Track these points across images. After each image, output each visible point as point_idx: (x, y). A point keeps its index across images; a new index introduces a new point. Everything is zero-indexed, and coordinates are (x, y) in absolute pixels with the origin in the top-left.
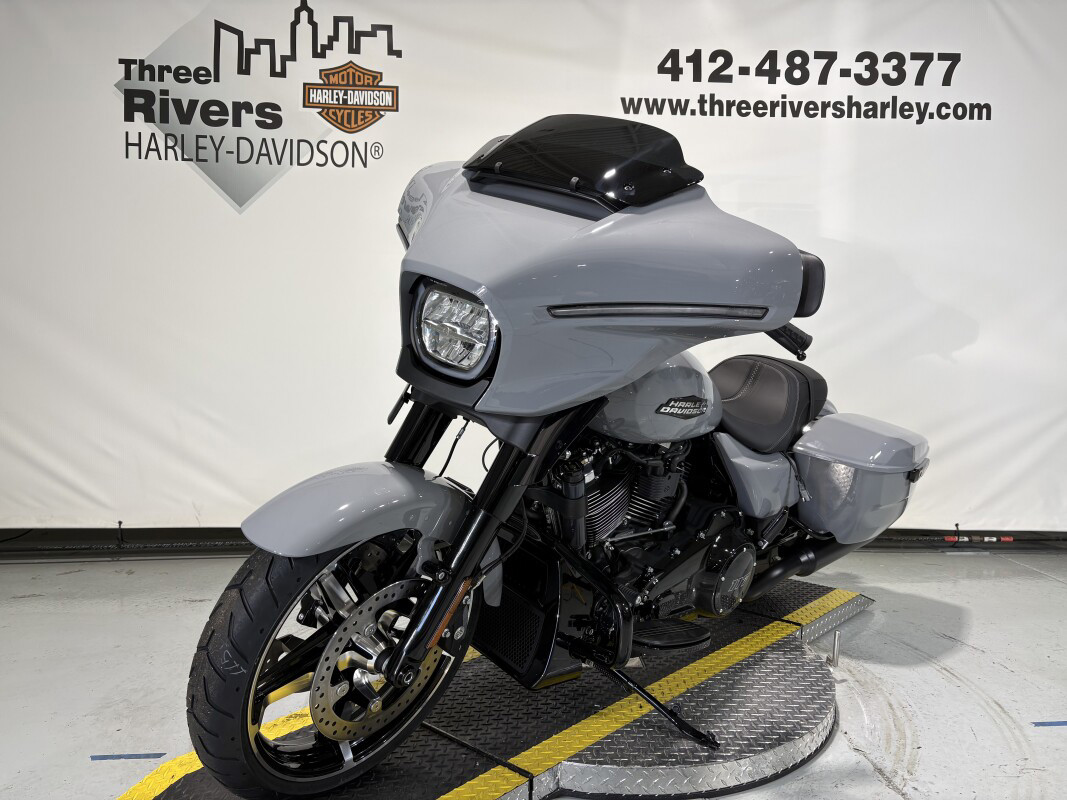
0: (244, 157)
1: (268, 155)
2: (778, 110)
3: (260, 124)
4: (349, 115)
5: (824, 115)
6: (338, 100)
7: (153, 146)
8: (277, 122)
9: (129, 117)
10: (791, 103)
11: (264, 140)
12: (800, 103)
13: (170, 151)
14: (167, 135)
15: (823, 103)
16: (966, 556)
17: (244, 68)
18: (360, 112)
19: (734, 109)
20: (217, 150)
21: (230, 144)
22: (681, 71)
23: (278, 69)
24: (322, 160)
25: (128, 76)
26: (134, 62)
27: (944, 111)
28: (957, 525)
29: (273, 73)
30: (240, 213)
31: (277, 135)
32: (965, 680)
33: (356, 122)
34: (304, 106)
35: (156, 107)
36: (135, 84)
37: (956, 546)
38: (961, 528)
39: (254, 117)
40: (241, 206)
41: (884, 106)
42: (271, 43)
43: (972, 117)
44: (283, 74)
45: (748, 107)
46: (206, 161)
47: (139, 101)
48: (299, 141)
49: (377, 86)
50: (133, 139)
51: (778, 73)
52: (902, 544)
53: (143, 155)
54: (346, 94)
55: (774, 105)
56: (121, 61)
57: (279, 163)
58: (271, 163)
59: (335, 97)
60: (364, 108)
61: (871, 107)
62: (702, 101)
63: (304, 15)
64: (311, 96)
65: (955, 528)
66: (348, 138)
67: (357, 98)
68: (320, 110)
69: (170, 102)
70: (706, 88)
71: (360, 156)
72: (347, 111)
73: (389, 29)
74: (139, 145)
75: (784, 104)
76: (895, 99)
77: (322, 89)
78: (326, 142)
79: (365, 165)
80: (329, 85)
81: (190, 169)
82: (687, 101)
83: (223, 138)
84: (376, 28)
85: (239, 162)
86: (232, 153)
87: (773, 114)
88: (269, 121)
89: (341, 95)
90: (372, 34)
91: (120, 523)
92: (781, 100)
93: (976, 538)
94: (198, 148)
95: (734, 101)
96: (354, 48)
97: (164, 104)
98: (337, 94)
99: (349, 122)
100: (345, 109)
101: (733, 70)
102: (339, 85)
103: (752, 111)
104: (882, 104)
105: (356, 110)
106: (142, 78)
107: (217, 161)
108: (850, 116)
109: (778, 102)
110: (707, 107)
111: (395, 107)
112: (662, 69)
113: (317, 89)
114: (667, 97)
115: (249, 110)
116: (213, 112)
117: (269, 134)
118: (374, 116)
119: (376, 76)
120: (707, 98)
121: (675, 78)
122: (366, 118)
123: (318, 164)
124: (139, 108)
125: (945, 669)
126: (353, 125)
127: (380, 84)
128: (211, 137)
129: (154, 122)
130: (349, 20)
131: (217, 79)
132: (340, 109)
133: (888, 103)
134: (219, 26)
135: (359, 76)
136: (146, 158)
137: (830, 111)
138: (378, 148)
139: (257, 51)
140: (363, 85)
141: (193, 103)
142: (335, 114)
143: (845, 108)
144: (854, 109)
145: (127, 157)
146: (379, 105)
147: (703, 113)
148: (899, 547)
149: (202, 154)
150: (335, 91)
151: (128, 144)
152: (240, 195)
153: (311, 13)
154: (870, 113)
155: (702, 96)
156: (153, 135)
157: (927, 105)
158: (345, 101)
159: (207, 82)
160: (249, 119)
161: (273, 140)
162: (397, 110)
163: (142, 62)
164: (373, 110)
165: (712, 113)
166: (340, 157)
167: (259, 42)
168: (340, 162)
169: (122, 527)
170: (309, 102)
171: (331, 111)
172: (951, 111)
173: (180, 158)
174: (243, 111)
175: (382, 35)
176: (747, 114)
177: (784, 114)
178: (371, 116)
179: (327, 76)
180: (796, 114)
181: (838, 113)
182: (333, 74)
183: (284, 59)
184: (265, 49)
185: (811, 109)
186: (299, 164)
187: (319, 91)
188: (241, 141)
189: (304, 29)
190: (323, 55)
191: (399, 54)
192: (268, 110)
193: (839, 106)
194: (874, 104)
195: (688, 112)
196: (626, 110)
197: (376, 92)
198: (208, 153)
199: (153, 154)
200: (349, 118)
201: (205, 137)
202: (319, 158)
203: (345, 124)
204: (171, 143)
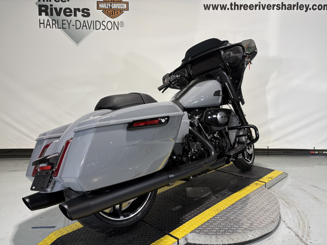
0: (78, 26)
1: (86, 26)
2: (258, 7)
3: (83, 16)
4: (112, 12)
5: (273, 9)
7: (48, 24)
8: (89, 15)
9: (40, 14)
10: (262, 5)
11: (84, 21)
12: (265, 5)
13: (54, 25)
14: (53, 20)
15: (273, 5)
16: (317, 158)
18: (116, 11)
19: (242, 7)
20: (69, 25)
21: (73, 23)
24: (104, 28)
25: (39, 0)
27: (315, 7)
28: (314, 148)
30: (77, 46)
31: (89, 19)
32: (323, 202)
33: (115, 14)
34: (97, 9)
35: (49, 11)
36: (42, 3)
37: (314, 155)
38: (315, 149)
39: (81, 13)
40: (77, 44)
41: (294, 6)
43: (324, 9)
45: (247, 7)
46: (66, 28)
47: (43, 8)
48: (96, 21)
49: (122, 2)
50: (42, 22)
52: (296, 154)
54: (111, 5)
55: (256, 6)
57: (90, 29)
58: (87, 29)
59: (108, 6)
60: (117, 9)
61: (289, 6)
62: (231, 5)
64: (100, 5)
65: (313, 149)
66: (112, 20)
67: (115, 6)
68: (102, 10)
69: (53, 9)
71: (116, 26)
72: (111, 11)
74: (44, 23)
76: (298, 3)
77: (103, 3)
78: (105, 21)
79: (118, 29)
80: (105, 2)
81: (60, 31)
82: (226, 5)
83: (71, 20)
85: (76, 29)
86: (74, 25)
87: (256, 9)
88: (86, 15)
89: (109, 5)
92: (259, 4)
93: (321, 152)
94: (63, 24)
95: (242, 5)
97: (51, 9)
98: (108, 5)
99: (112, 15)
100: (111, 10)
102: (109, 2)
103: (248, 8)
104: (293, 5)
105: (115, 10)
106: (44, 1)
107: (69, 28)
108: (282, 9)
109: (258, 5)
110: (233, 7)
111: (127, 9)
113: (101, 3)
114: (219, 4)
115: (79, 11)
116: (68, 12)
117: (86, 19)
118: (121, 12)
120: (233, 4)
122: (118, 13)
123: (102, 29)
124: (43, 11)
125: (315, 198)
126: (114, 16)
128: (67, 20)
129: (48, 15)
131: (68, 0)
132: (109, 10)
133: (296, 5)
136: (46, 28)
137: (275, 7)
138: (122, 23)
140: (117, 2)
141: (61, 9)
142: (107, 12)
143: (281, 6)
144: (284, 7)
145: (40, 28)
146: (122, 9)
147: (232, 9)
148: (294, 155)
149: (64, 26)
150: (107, 4)
151: (40, 23)
152: (77, 40)
154: (289, 8)
155: (231, 3)
156: (48, 20)
157: (309, 5)
158: (111, 7)
160: (79, 14)
161: (87, 21)
162: (128, 10)
164: (120, 10)
165: (235, 9)
166: (109, 27)
168: (110, 28)
170: (99, 8)
171: (106, 11)
172: (317, 7)
173: (57, 28)
174: (77, 11)
176: (247, 9)
177: (259, 9)
178: (119, 12)
180: (264, 9)
181: (278, 8)
185: (269, 7)
186: (96, 29)
187: (102, 4)
188: (77, 21)
192: (85, 11)
193: (278, 6)
194: (291, 5)
195: (227, 9)
196: (205, 9)
197: (121, 4)
198: (66, 26)
199: (48, 26)
200: (112, 13)
201: (65, 20)
202: (103, 27)
203: (111, 15)
204: (54, 23)
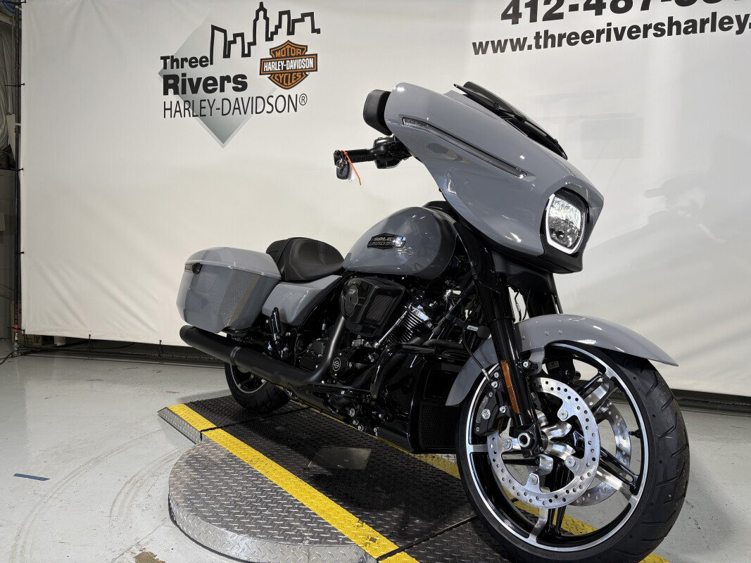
0: (226, 111)
1: (239, 108)
2: (604, 37)
3: (236, 89)
4: (287, 77)
5: (645, 36)
6: (280, 67)
7: (178, 109)
8: (245, 86)
9: (166, 93)
10: (616, 29)
11: (237, 99)
12: (624, 29)
13: (187, 111)
14: (185, 102)
15: (645, 26)
17: (227, 55)
18: (294, 74)
19: (564, 40)
20: (211, 108)
21: (218, 104)
22: (520, 15)
23: (246, 52)
24: (270, 109)
25: (165, 67)
26: (168, 57)
29: (244, 55)
30: (223, 148)
31: (244, 95)
33: (291, 81)
34: (261, 74)
35: (180, 85)
36: (170, 72)
39: (232, 84)
40: (223, 143)
41: (704, 22)
42: (242, 35)
44: (249, 55)
45: (577, 37)
46: (205, 115)
47: (171, 82)
48: (257, 98)
49: (305, 55)
51: (604, 6)
52: (719, 407)
53: (173, 115)
54: (285, 63)
55: (600, 32)
56: (162, 58)
57: (245, 113)
58: (240, 114)
59: (279, 65)
60: (296, 71)
61: (690, 24)
62: (538, 36)
63: (261, 13)
64: (265, 67)
66: (286, 93)
67: (292, 65)
68: (270, 76)
69: (187, 81)
70: (541, 26)
71: (292, 104)
72: (286, 75)
73: (311, 15)
74: (171, 109)
75: (609, 31)
76: (714, 15)
77: (271, 62)
78: (272, 97)
79: (296, 110)
80: (275, 58)
81: (196, 122)
82: (525, 39)
83: (215, 100)
84: (304, 15)
85: (223, 115)
86: (219, 109)
87: (598, 41)
88: (240, 86)
89: (282, 64)
90: (302, 20)
91: (161, 341)
92: (606, 28)
94: (201, 108)
96: (291, 32)
97: (184, 81)
99: (287, 82)
100: (284, 73)
101: (564, 9)
102: (281, 57)
103: (580, 40)
104: (702, 20)
105: (291, 73)
106: (172, 67)
107: (211, 115)
108: (670, 33)
109: (604, 29)
110: (542, 42)
111: (315, 69)
112: (505, 16)
114: (509, 38)
115: (229, 81)
116: (210, 84)
117: (239, 95)
118: (302, 76)
119: (304, 48)
120: (542, 34)
121: (516, 22)
122: (297, 78)
123: (267, 112)
124: (171, 86)
126: (289, 84)
127: (306, 53)
128: (208, 100)
129: (178, 94)
130: (288, 13)
131: (212, 63)
132: (281, 74)
133: (708, 19)
134: (214, 28)
135: (293, 50)
136: (174, 117)
137: (651, 31)
138: (304, 97)
139: (234, 42)
140: (296, 56)
141: (199, 80)
142: (278, 77)
143: (666, 28)
144: (674, 28)
145: (165, 117)
146: (306, 68)
147: (538, 47)
149: (204, 111)
150: (279, 62)
151: (165, 109)
152: (223, 136)
153: (265, 11)
154: (690, 30)
155: (538, 34)
156: (178, 102)
157: (747, 16)
158: (285, 68)
159: (207, 65)
160: (229, 86)
161: (242, 99)
163: (172, 57)
164: (302, 72)
165: (546, 46)
166: (280, 106)
167: (235, 36)
168: (280, 110)
169: (162, 343)
170: (263, 71)
171: (276, 75)
173: (191, 115)
174: (226, 82)
175: (308, 19)
176: (576, 43)
177: (608, 39)
178: (300, 76)
179: (274, 52)
180: (619, 37)
181: (659, 33)
182: (278, 51)
183: (250, 44)
184: (239, 39)
185: (633, 32)
186: (257, 113)
187: (269, 63)
188: (225, 101)
189: (261, 23)
190: (271, 39)
191: (318, 31)
192: (239, 79)
193: (659, 26)
194: (694, 22)
195: (526, 47)
196: (477, 53)
197: (304, 59)
198: (206, 111)
199: (178, 114)
200: (286, 79)
201: (205, 100)
202: (268, 108)
203: (284, 83)
204: (187, 107)
